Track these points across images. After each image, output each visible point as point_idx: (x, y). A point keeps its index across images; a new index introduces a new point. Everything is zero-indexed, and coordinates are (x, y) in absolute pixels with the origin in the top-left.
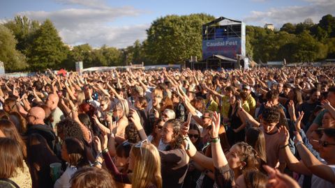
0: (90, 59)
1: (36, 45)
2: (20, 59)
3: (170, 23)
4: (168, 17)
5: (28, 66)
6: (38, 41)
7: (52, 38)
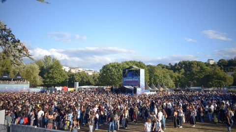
0: (85, 80)
1: (49, 73)
2: (39, 80)
3: (111, 67)
4: (110, 64)
5: (43, 84)
6: (51, 71)
7: (58, 69)
